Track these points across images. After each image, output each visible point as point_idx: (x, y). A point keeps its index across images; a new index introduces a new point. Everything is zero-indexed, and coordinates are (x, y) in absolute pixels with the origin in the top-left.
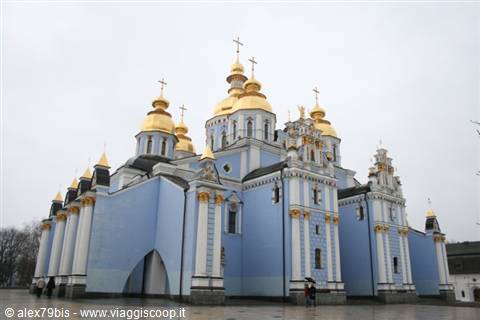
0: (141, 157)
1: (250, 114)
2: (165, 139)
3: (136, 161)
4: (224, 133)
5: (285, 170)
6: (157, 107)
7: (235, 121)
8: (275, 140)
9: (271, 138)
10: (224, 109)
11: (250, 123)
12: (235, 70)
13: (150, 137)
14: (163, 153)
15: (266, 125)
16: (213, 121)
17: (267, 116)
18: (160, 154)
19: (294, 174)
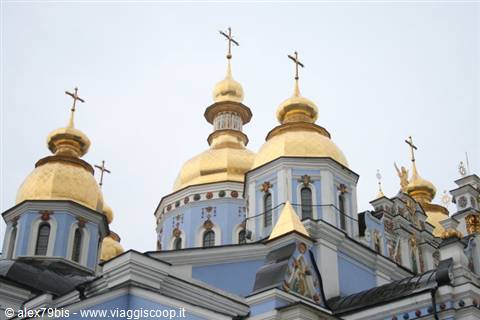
0: (21, 260)
1: (305, 169)
2: (82, 223)
3: (13, 269)
4: (208, 224)
5: (444, 290)
6: (60, 150)
7: (267, 186)
8: (362, 233)
9: (353, 229)
10: (204, 173)
11: (306, 190)
12: (224, 94)
13: (46, 216)
14: (76, 255)
15: (341, 199)
16: (180, 197)
17: (344, 178)
18: (69, 258)
19: (468, 302)
